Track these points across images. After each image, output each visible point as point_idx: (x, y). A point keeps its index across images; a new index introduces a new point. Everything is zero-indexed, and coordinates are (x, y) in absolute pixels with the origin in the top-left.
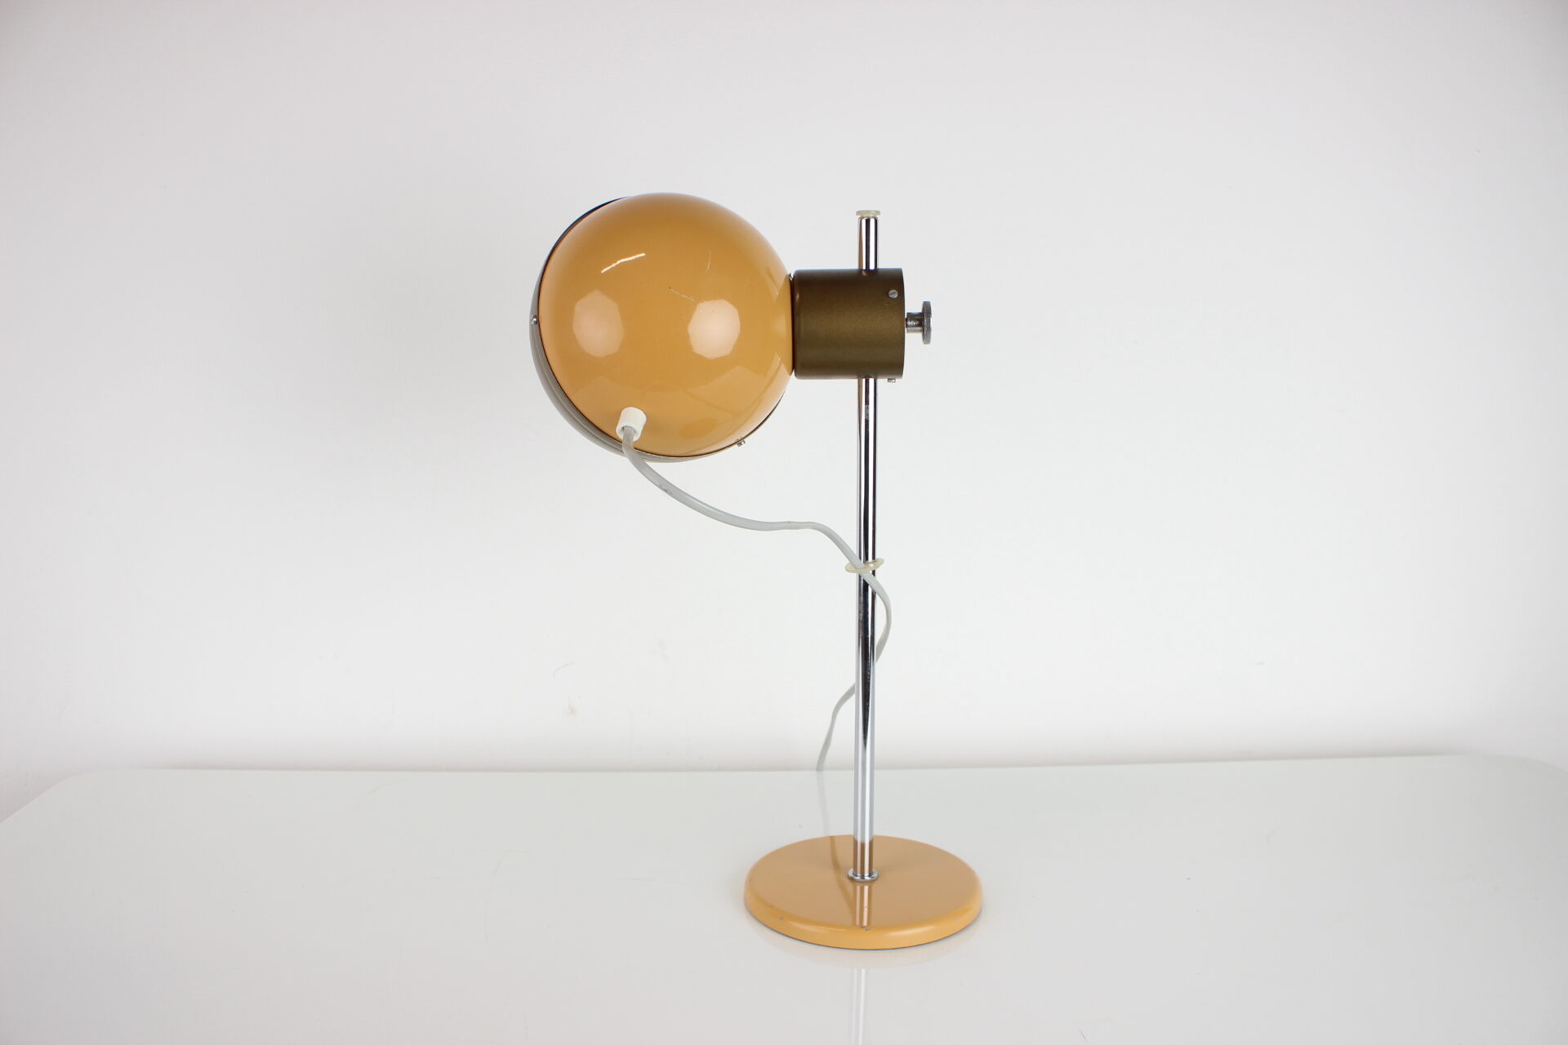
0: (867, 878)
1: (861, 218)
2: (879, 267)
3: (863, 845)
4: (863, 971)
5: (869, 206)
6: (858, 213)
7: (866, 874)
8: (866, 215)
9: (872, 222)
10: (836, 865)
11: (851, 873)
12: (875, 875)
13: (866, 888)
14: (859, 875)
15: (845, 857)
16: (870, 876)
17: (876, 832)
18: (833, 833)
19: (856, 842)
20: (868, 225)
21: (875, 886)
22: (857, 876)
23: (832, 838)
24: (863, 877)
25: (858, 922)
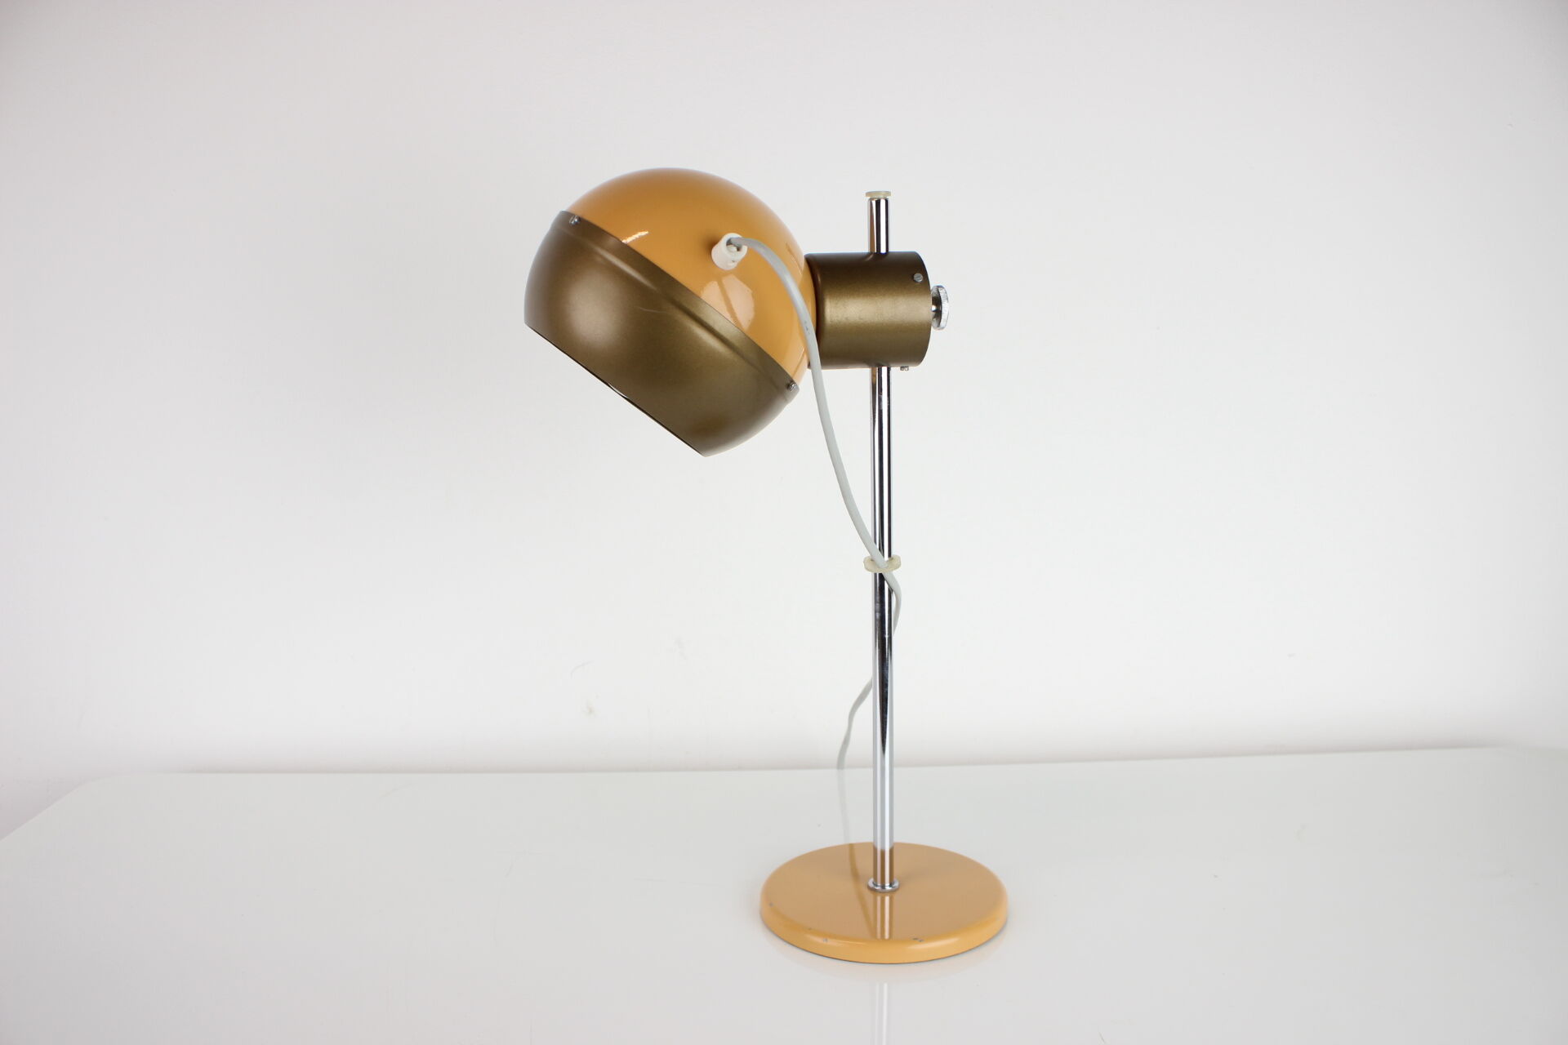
0: (888, 888)
1: (871, 200)
2: (891, 250)
3: (883, 853)
4: (886, 985)
6: (868, 194)
7: (887, 884)
8: (877, 197)
9: (883, 203)
10: (856, 875)
11: (871, 885)
12: (896, 884)
13: (887, 899)
14: (879, 884)
15: (865, 865)
16: (891, 885)
17: (896, 840)
18: (853, 841)
19: (875, 850)
20: (878, 208)
21: (896, 896)
22: (877, 886)
23: (851, 846)
24: (883, 887)
25: (879, 935)
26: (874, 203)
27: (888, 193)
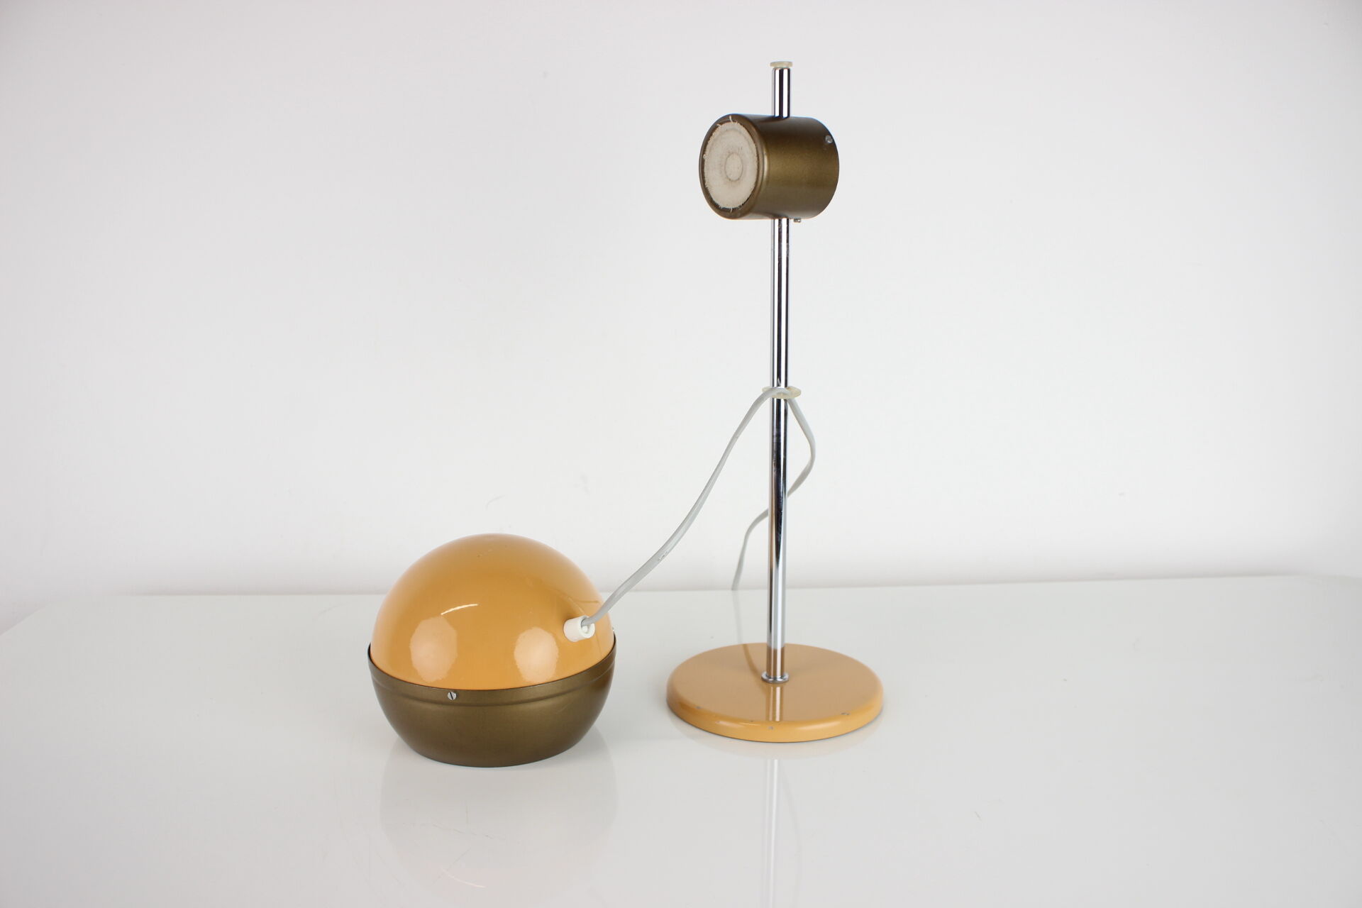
0: (779, 679)
1: (775, 70)
2: (792, 115)
3: (775, 652)
4: (776, 761)
5: (782, 58)
6: (772, 64)
7: (779, 676)
8: (780, 66)
9: (785, 72)
10: (754, 670)
11: (764, 676)
12: (786, 676)
13: (778, 689)
14: (772, 677)
15: (761, 662)
16: (782, 677)
17: (787, 641)
18: (746, 641)
19: (769, 650)
20: (782, 75)
21: (786, 687)
22: (770, 678)
23: (745, 646)
24: (775, 678)
25: (771, 719)
26: (777, 72)
27: (790, 63)
